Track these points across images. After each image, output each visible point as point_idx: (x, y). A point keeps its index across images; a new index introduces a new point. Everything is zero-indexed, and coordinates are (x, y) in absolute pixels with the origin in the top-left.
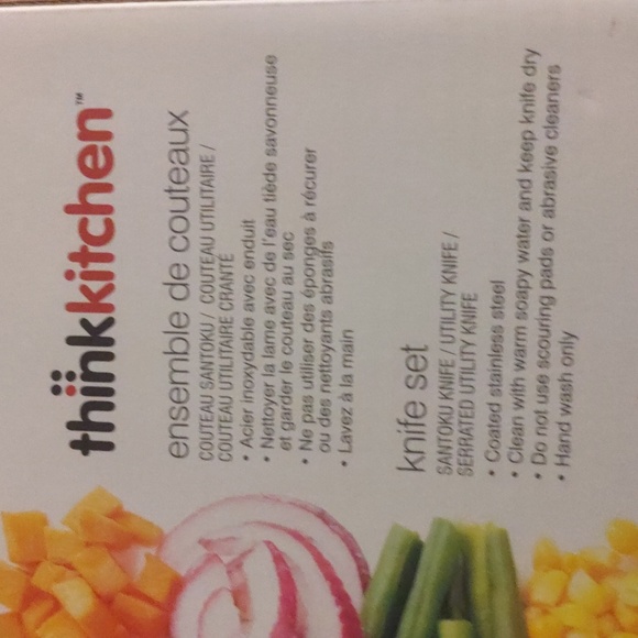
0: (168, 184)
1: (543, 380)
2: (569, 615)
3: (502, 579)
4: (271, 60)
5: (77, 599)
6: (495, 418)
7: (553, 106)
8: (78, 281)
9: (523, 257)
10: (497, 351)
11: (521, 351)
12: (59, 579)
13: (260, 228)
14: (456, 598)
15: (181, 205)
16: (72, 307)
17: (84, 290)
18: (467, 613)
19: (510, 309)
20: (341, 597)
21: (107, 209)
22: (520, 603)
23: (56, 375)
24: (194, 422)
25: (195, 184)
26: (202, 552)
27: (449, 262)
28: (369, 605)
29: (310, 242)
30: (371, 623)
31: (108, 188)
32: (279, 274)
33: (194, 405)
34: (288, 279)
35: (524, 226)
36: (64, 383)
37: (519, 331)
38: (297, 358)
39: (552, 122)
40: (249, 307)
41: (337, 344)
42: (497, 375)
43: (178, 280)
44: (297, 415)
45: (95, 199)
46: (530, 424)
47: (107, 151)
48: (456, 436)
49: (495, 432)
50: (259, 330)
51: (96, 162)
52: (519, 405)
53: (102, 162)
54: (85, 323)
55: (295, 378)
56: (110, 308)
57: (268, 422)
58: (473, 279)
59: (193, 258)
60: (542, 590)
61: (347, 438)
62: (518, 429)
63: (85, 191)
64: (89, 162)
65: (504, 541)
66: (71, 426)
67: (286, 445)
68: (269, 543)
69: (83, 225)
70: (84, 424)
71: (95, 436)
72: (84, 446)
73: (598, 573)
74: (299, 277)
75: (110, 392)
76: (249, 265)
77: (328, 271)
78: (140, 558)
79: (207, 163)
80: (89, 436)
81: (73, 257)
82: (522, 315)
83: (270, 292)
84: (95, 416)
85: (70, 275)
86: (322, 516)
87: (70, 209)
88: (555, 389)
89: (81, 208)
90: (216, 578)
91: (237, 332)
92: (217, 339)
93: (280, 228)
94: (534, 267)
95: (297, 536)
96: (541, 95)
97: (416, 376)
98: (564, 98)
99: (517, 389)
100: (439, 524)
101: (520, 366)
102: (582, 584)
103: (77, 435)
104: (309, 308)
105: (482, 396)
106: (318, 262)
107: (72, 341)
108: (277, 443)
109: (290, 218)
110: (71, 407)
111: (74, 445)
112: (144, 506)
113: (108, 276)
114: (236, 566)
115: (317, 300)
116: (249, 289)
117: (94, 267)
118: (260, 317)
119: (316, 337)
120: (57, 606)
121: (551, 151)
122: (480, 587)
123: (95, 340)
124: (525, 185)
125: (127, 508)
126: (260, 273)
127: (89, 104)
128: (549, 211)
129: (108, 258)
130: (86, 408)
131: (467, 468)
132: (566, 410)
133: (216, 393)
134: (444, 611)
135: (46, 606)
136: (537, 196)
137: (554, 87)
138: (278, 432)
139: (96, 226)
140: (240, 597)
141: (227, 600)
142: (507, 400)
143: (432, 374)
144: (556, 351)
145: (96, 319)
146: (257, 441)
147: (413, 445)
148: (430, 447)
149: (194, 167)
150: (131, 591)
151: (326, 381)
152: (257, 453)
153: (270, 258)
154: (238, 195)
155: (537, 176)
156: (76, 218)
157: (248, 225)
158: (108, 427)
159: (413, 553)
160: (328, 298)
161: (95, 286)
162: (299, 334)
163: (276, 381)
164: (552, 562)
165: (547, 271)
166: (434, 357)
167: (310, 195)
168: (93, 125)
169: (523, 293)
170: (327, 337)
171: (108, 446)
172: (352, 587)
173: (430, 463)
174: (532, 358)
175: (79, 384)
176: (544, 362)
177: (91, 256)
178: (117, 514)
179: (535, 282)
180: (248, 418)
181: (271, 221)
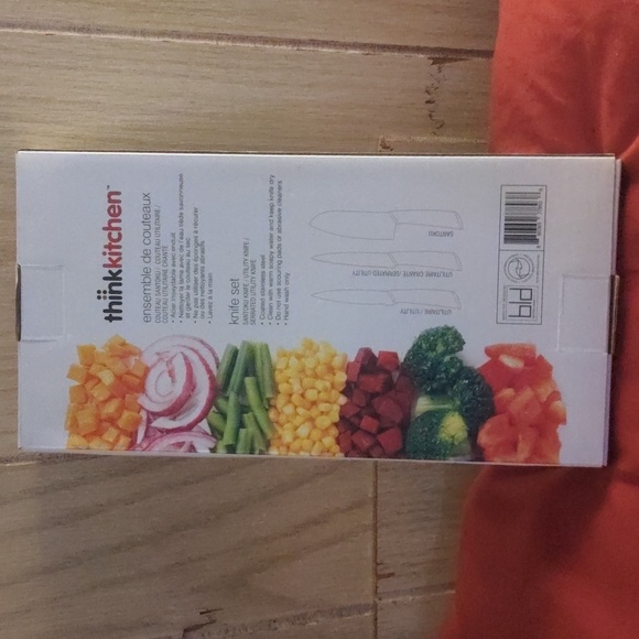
0: (142, 220)
1: (279, 290)
2: (289, 372)
3: (266, 362)
4: (181, 176)
5: (107, 378)
6: (263, 304)
7: (280, 195)
8: (108, 256)
9: (271, 247)
10: (263, 280)
11: (271, 280)
12: (100, 370)
13: (178, 236)
14: (250, 369)
15: (147, 227)
16: (105, 266)
17: (110, 259)
18: (254, 374)
19: (267, 265)
20: (209, 371)
21: (118, 229)
22: (273, 370)
23: (99, 292)
24: (153, 309)
25: (153, 220)
26: (156, 358)
27: (246, 248)
28: (219, 373)
29: (196, 241)
30: (220, 381)
31: (119, 221)
32: (185, 253)
33: (153, 302)
34: (188, 255)
35: (271, 236)
36: (102, 295)
37: (271, 273)
38: (192, 284)
39: (280, 200)
40: (174, 265)
41: (207, 278)
42: (263, 289)
43: (146, 255)
44: (192, 305)
45: (114, 225)
46: (275, 306)
47: (119, 208)
48: (249, 311)
49: (263, 309)
50: (178, 274)
51: (115, 211)
52: (271, 299)
53: (117, 211)
54: (110, 272)
55: (191, 291)
56: (120, 266)
57: (181, 307)
58: (254, 255)
59: (152, 247)
60: (280, 365)
61: (210, 313)
62: (271, 307)
63: (110, 222)
64: (112, 211)
65: (267, 346)
66: (105, 311)
67: (188, 316)
68: (182, 353)
69: (110, 235)
70: (110, 310)
71: (114, 315)
72: (110, 319)
73: (299, 357)
74: (192, 254)
75: (120, 298)
76: (173, 249)
77: (203, 252)
78: (132, 361)
79: (157, 212)
80: (112, 315)
81: (105, 247)
82: (271, 267)
83: (181, 260)
84: (114, 307)
85: (104, 254)
86: (202, 342)
87: (104, 229)
88: (283, 292)
89: (109, 228)
90: (162, 367)
91: (169, 274)
92: (161, 277)
93: (185, 236)
94: (275, 250)
95: (192, 349)
96: (276, 190)
97: (235, 289)
98: (282, 192)
99: (270, 293)
100: (244, 342)
101: (271, 285)
102: (293, 361)
103: (108, 315)
104: (196, 265)
105: (258, 297)
106: (199, 248)
107: (105, 279)
108: (184, 315)
109: (189, 232)
110: (105, 304)
111: (106, 318)
112: (133, 340)
113: (120, 254)
114: (170, 361)
115: (199, 262)
116: (174, 258)
117: (114, 250)
118: (178, 269)
119: (199, 276)
120: (100, 381)
121: (279, 210)
122: (259, 364)
123: (115, 278)
124: (271, 222)
125: (127, 342)
126: (178, 253)
127: (112, 189)
128: (280, 231)
129: (119, 247)
130: (111, 304)
131: (253, 322)
132: (287, 300)
133: (161, 297)
134: (246, 374)
135: (95, 381)
136: (275, 226)
137: (280, 188)
138: (185, 311)
139: (115, 235)
140: (171, 374)
141: (166, 375)
142: (267, 297)
143: (241, 288)
144: (283, 279)
145: (115, 270)
146: (177, 315)
147: (235, 315)
148: (240, 314)
149: (153, 213)
150: (129, 373)
151: (203, 292)
152: (177, 319)
153: (181, 246)
154: (169, 224)
155: (275, 219)
156: (107, 232)
157: (173, 235)
158: (120, 311)
159: (235, 353)
160: (203, 261)
161: (114, 258)
162: (192, 275)
163: (184, 292)
164: (284, 355)
165: (280, 252)
166: (242, 282)
167: (196, 224)
168: (113, 197)
169: (271, 260)
170: (203, 276)
171: (120, 319)
172: (213, 367)
173: (241, 320)
174: (275, 281)
175: (108, 295)
176: (279, 284)
177: (113, 246)
178: (124, 344)
179: (275, 255)
180: (174, 306)
181: (182, 234)
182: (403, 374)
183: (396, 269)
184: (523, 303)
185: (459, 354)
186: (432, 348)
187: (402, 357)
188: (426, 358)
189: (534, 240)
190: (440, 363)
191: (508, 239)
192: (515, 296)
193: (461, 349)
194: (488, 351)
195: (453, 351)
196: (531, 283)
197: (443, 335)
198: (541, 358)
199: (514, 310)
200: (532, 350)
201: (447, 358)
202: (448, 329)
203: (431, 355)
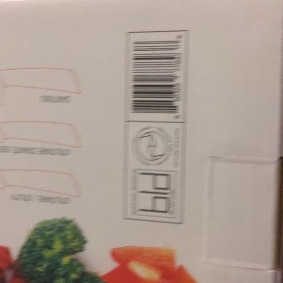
182: (17, 275)
183: (7, 143)
184: (159, 193)
185: (80, 256)
186: (48, 246)
187: (15, 253)
188: (41, 258)
189: (170, 107)
190: (58, 265)
191: (139, 106)
192: (146, 183)
193: (81, 249)
194: (116, 255)
195: (72, 251)
196: (167, 166)
197: (61, 230)
198: (181, 270)
199: (146, 201)
200: (170, 258)
201: (66, 260)
202: (67, 222)
203: (48, 254)
